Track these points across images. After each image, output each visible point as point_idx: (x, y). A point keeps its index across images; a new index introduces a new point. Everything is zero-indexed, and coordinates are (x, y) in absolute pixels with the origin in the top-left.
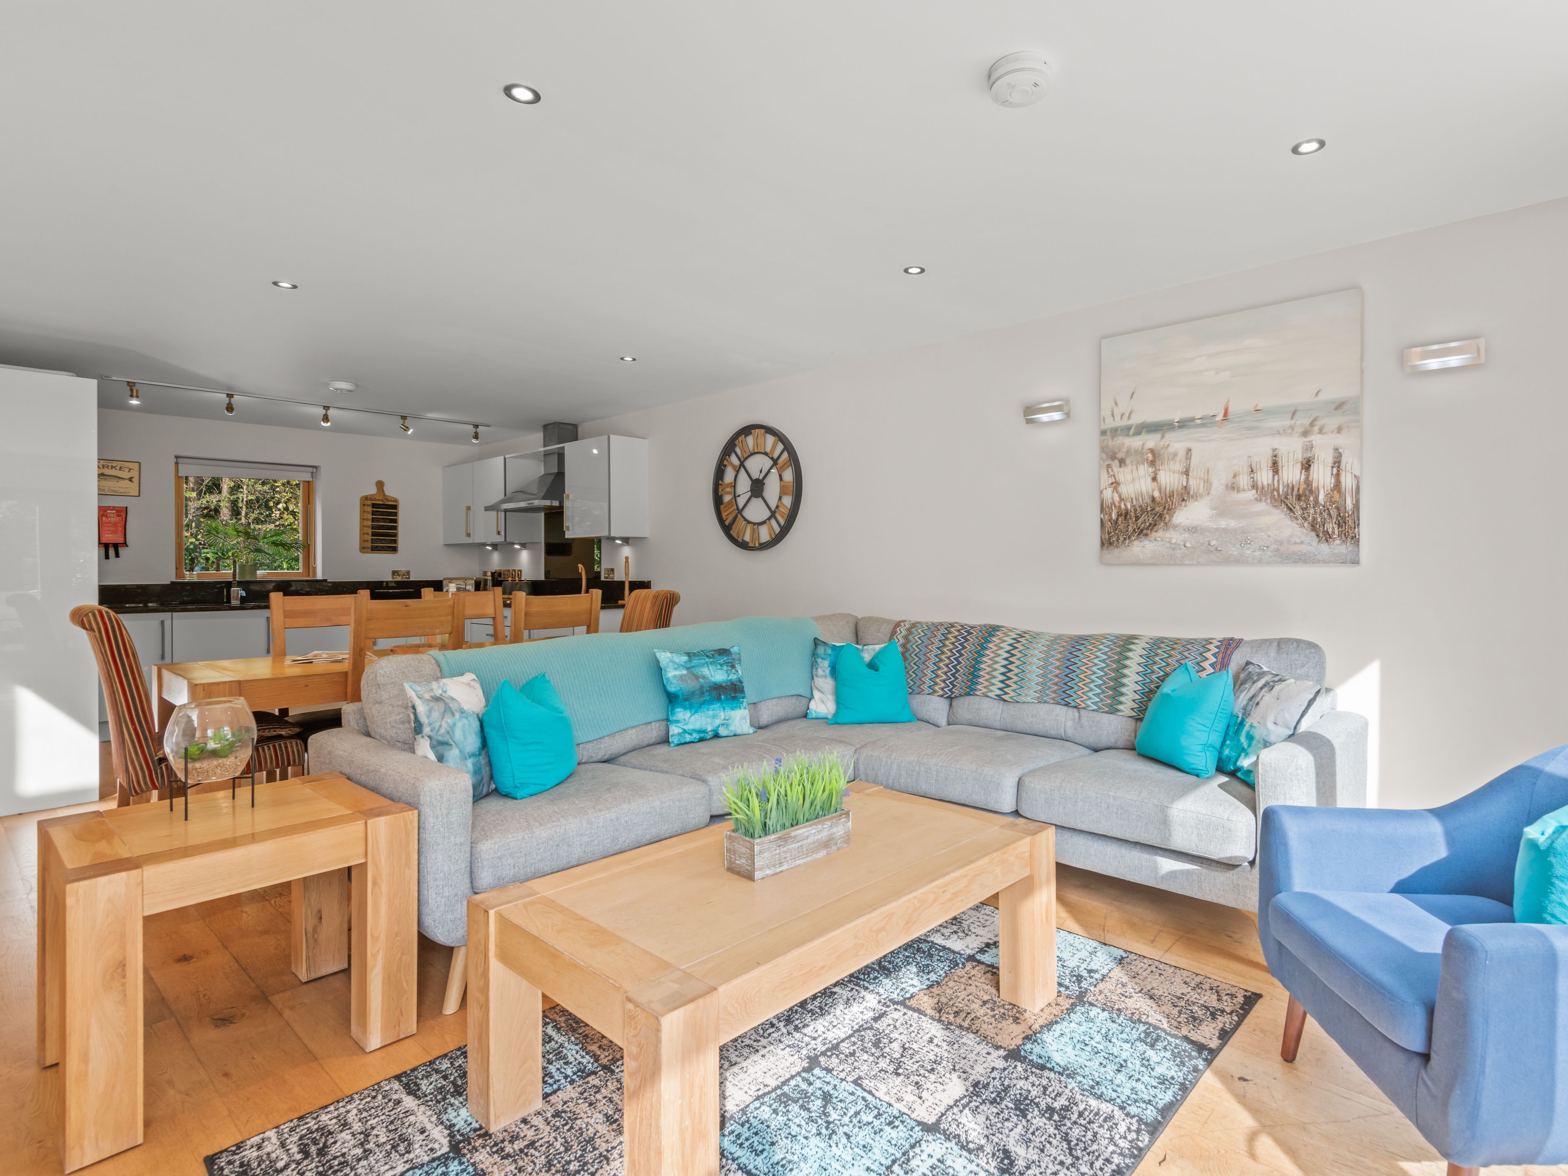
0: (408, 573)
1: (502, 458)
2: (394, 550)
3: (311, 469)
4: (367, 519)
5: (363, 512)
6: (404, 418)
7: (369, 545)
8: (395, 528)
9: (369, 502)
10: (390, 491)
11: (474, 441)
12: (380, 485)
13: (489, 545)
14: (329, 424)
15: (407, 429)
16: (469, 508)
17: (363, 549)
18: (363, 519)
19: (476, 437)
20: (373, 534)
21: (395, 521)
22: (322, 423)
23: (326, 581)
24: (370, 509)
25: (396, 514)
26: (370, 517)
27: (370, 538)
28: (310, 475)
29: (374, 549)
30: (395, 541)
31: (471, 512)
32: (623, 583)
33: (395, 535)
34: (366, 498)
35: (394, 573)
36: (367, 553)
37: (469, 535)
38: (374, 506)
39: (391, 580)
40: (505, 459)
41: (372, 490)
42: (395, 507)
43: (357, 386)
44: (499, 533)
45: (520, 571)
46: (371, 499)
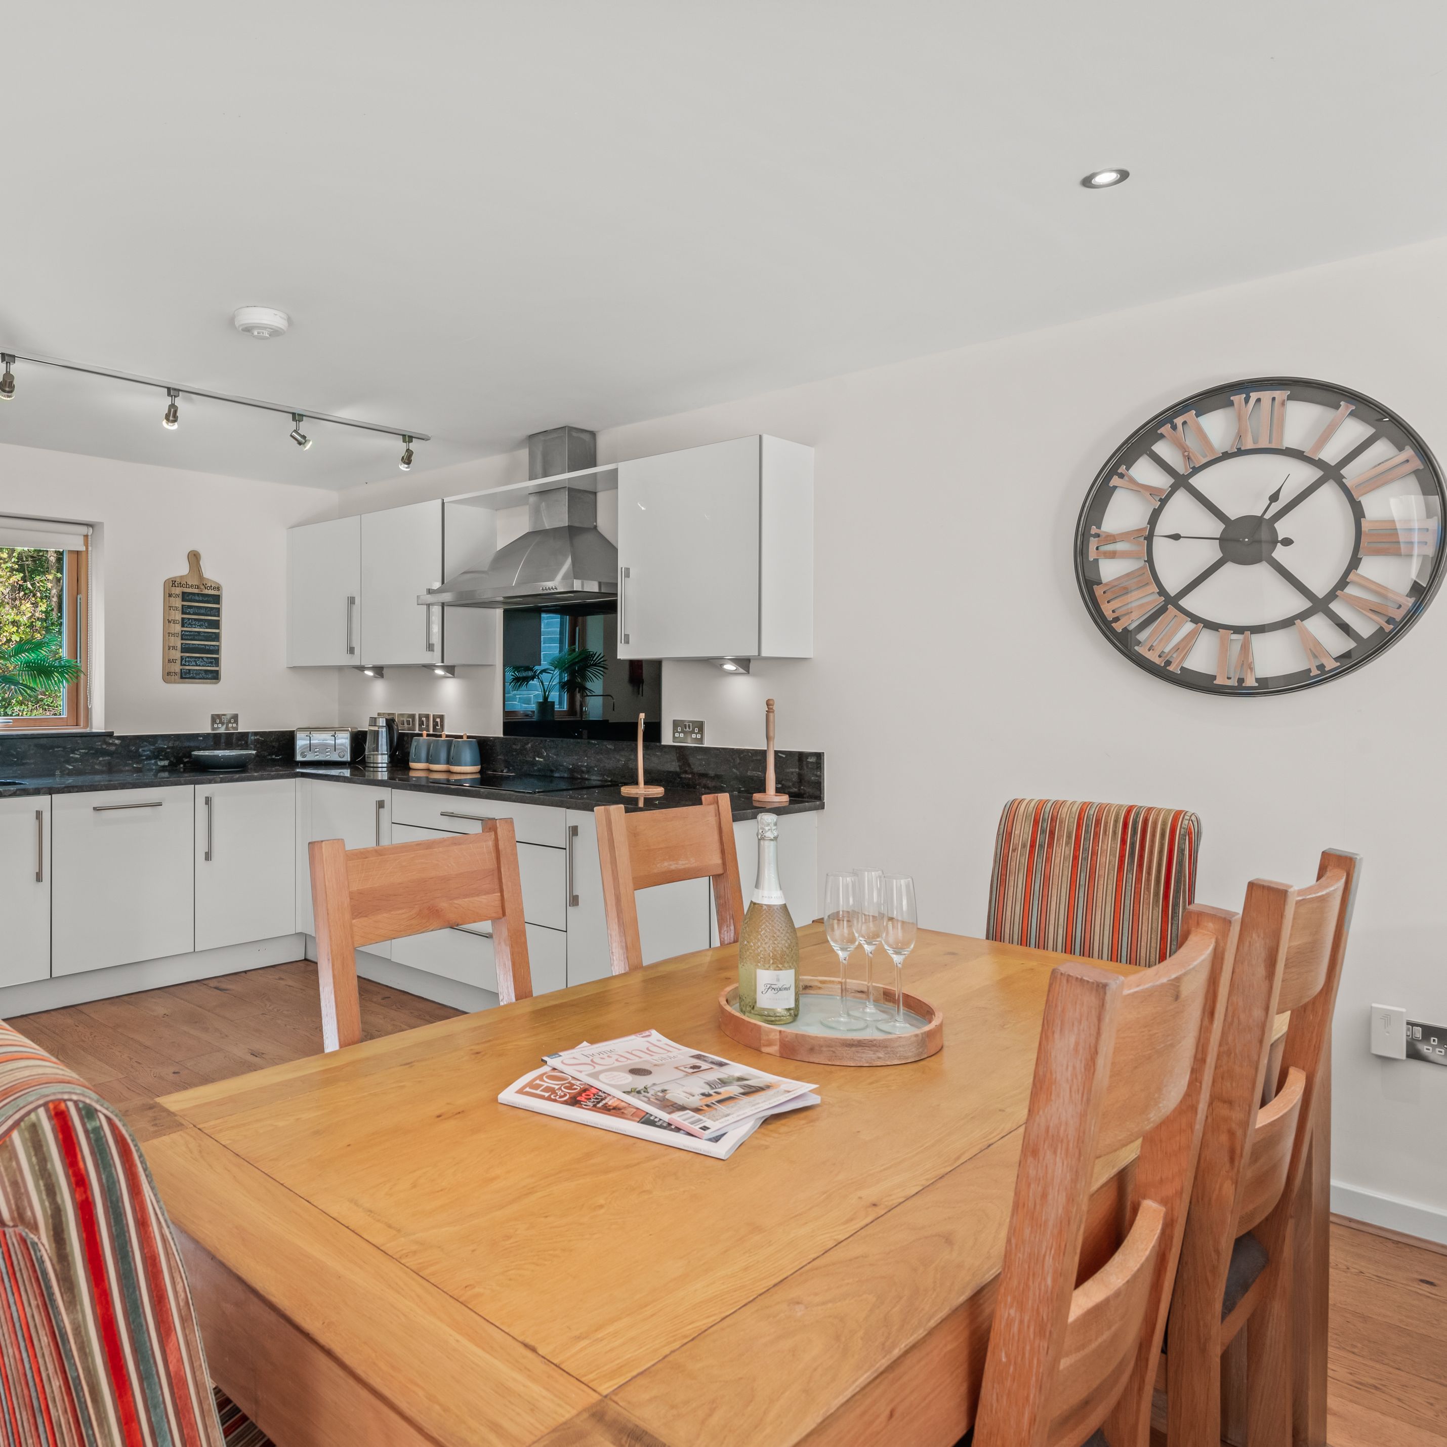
0: (235, 718)
1: (440, 501)
2: (215, 676)
3: (84, 530)
4: (175, 622)
5: (168, 608)
6: (297, 417)
7: (177, 667)
8: (217, 637)
9: (178, 591)
10: (211, 572)
11: (403, 467)
12: (194, 558)
13: (368, 669)
14: (175, 426)
15: (302, 441)
16: (352, 601)
17: (168, 676)
18: (168, 621)
19: (408, 459)
20: (185, 649)
21: (216, 624)
22: (164, 422)
23: (110, 735)
24: (178, 603)
25: (217, 612)
26: (178, 616)
27: (177, 655)
28: (81, 540)
29: (186, 676)
30: (217, 662)
31: (356, 608)
32: (763, 753)
33: (217, 651)
34: (173, 582)
35: (215, 718)
36: (175, 682)
37: (351, 650)
38: (185, 596)
39: (209, 731)
40: (443, 504)
41: (182, 569)
42: (217, 599)
43: (289, 320)
44: (430, 647)
45: (442, 717)
46: (180, 585)
